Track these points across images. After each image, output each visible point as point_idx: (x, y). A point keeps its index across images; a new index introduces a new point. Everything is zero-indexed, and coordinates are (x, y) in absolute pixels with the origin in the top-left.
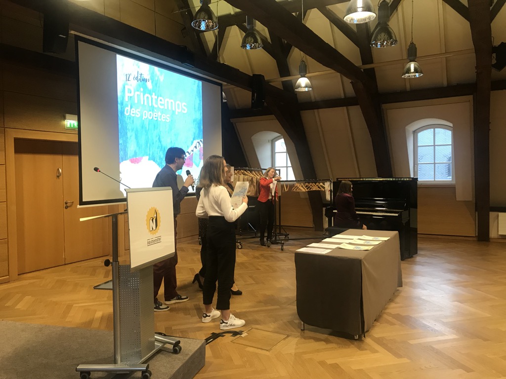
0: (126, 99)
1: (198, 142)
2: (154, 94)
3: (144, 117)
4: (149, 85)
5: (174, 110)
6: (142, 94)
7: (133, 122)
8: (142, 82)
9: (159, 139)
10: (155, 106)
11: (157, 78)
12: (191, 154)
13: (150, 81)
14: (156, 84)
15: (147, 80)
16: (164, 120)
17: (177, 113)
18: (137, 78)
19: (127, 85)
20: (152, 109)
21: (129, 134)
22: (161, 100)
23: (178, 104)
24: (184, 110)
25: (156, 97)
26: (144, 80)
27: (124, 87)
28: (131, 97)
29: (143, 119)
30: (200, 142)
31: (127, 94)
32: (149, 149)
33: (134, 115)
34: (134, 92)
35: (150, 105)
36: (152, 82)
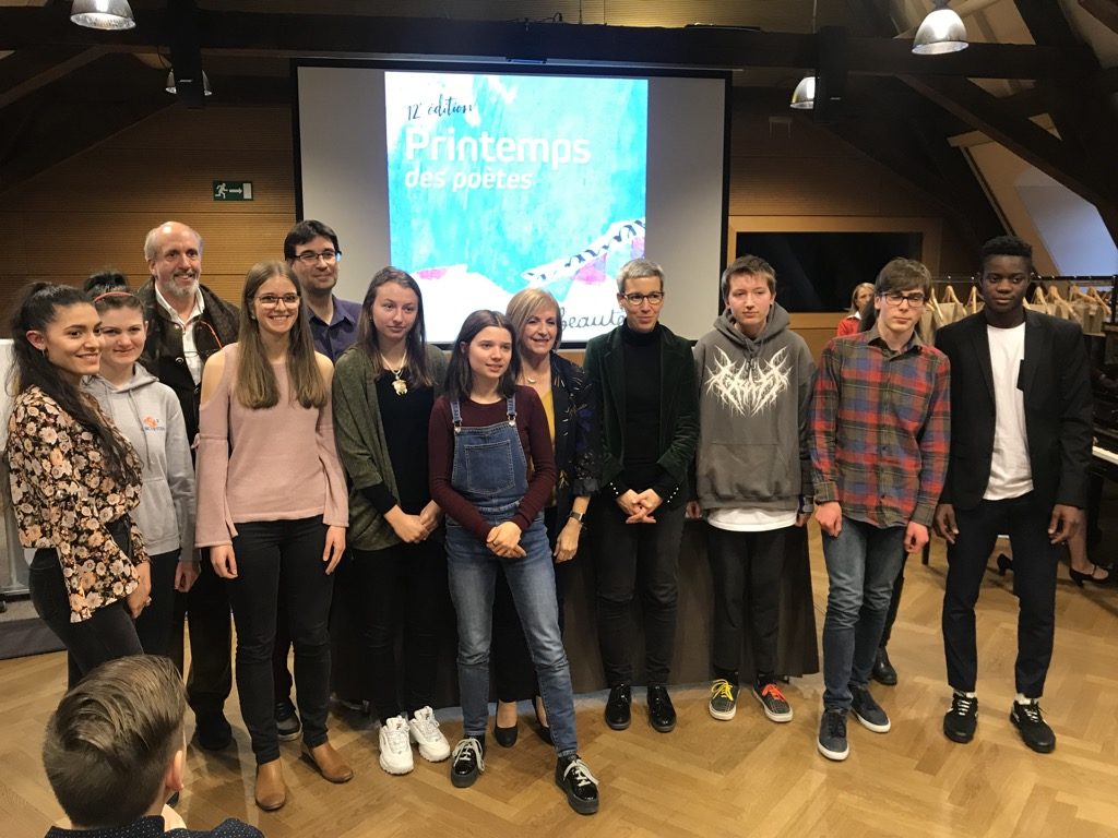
0: (409, 155)
1: (630, 227)
2: (485, 134)
3: (456, 185)
4: (473, 118)
5: (546, 159)
6: (451, 141)
7: (426, 198)
8: (453, 114)
9: (497, 227)
10: (489, 159)
11: (494, 100)
12: (600, 256)
13: (475, 109)
14: (492, 112)
15: (468, 108)
16: (515, 187)
17: (555, 166)
18: (438, 110)
19: (411, 126)
20: (481, 165)
21: (415, 224)
22: (505, 145)
23: (560, 146)
24: (581, 156)
25: (492, 140)
26: (456, 110)
27: (404, 132)
28: (421, 150)
29: (454, 190)
30: (636, 227)
31: (411, 145)
32: (470, 250)
33: (429, 185)
34: (430, 140)
35: (475, 158)
36: (481, 111)
